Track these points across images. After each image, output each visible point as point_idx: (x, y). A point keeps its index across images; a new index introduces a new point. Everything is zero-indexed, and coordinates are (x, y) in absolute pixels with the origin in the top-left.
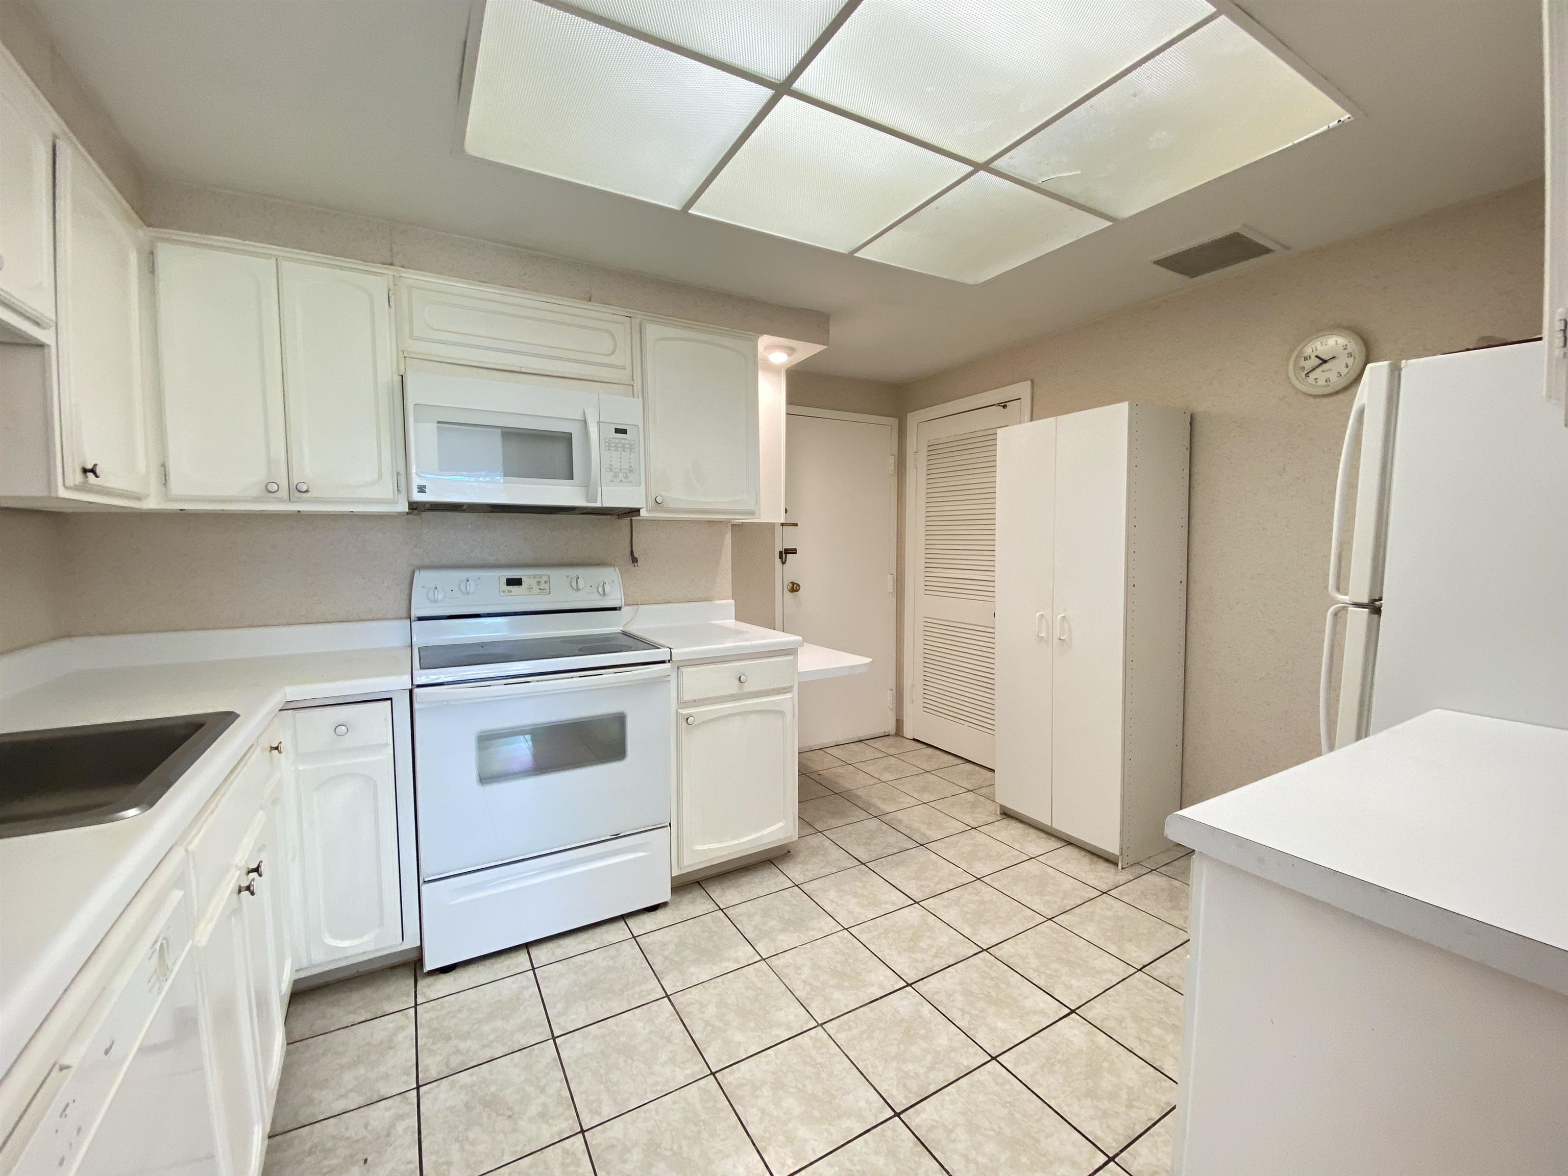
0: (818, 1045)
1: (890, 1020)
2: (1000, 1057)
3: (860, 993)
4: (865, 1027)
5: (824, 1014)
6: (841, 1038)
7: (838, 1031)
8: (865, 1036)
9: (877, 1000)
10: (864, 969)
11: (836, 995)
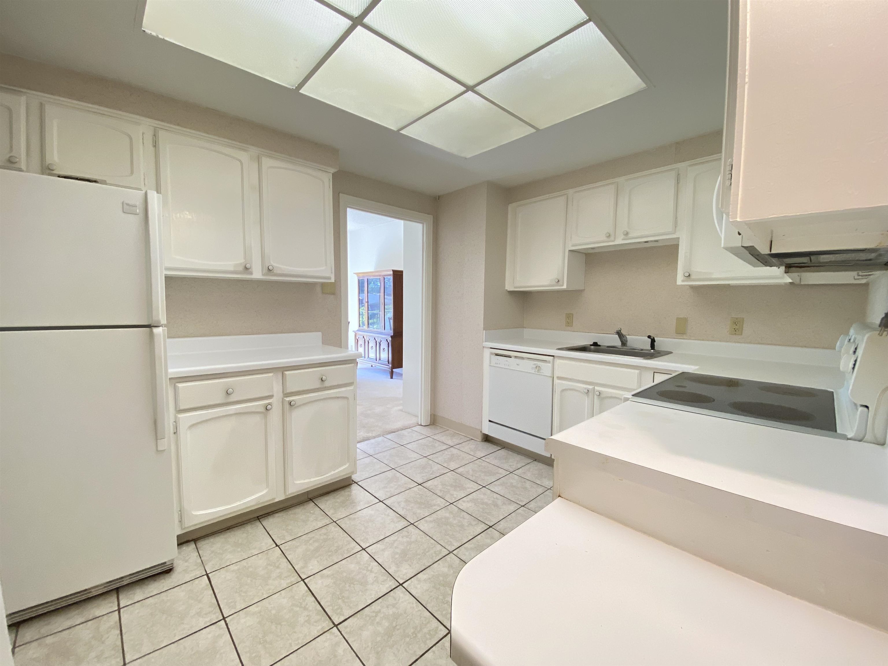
0: (449, 543)
1: (414, 560)
2: (361, 550)
3: (432, 573)
4: (427, 554)
5: (451, 558)
6: (439, 547)
7: (441, 550)
8: (427, 550)
9: (421, 572)
10: (431, 592)
11: (446, 570)
